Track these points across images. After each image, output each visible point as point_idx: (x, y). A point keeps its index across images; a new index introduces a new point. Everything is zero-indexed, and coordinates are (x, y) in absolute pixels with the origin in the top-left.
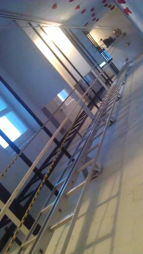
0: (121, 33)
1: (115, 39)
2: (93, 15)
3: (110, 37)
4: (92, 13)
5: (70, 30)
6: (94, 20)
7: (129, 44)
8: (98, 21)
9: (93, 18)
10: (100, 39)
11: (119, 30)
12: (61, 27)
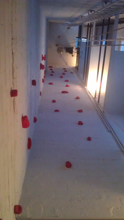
0: (58, 48)
1: (65, 48)
2: (64, 74)
3: (66, 52)
4: (63, 76)
5: (83, 79)
6: (66, 71)
7: (59, 37)
8: (65, 68)
9: (65, 72)
10: (73, 57)
11: (58, 52)
12: (86, 85)
